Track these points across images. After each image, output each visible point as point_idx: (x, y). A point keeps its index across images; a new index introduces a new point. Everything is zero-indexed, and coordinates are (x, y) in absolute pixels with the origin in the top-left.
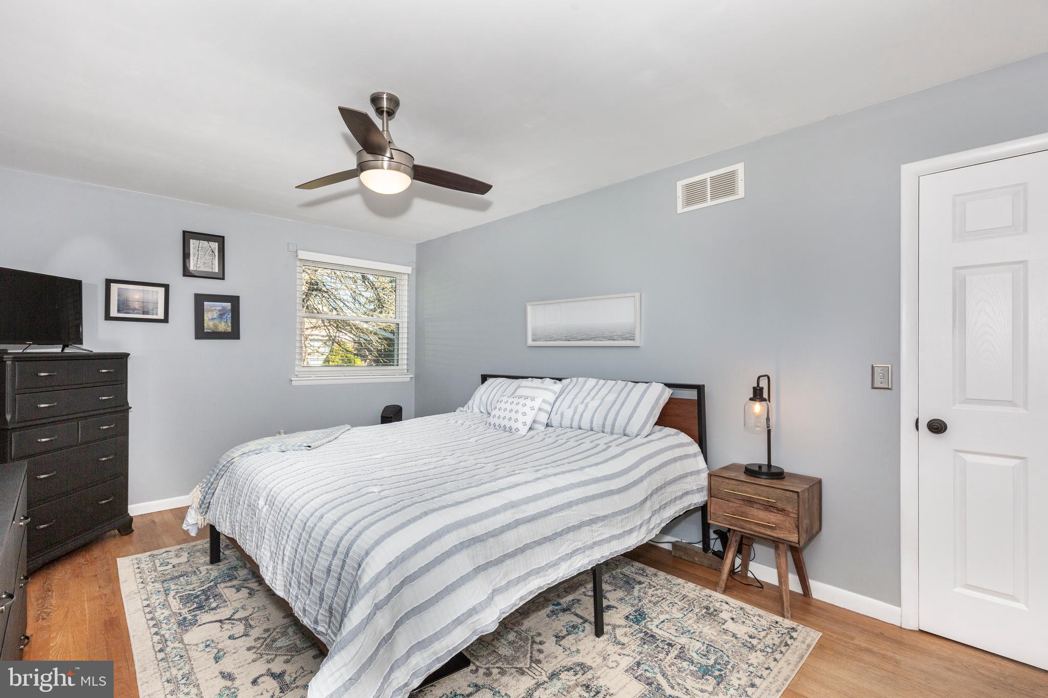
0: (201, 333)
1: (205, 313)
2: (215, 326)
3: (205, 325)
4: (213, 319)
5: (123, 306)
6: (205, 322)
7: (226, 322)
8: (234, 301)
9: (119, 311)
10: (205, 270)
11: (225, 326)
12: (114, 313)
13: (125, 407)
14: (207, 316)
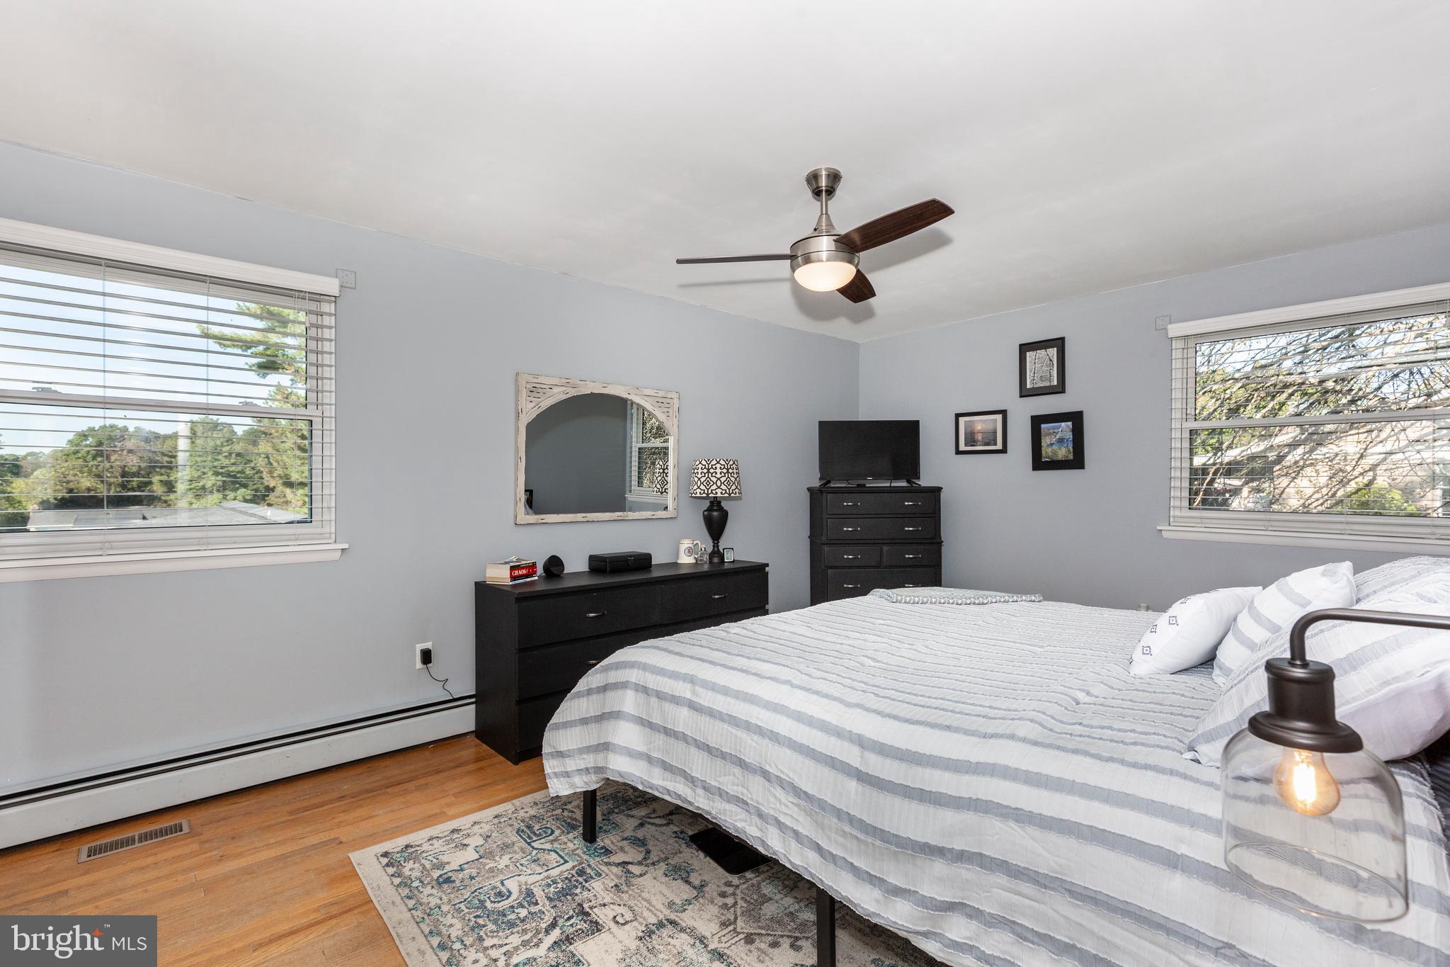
0: (1040, 463)
1: (1042, 437)
2: (1055, 453)
3: (1043, 453)
4: (1052, 444)
5: (971, 440)
6: (1043, 449)
7: (1067, 447)
8: (1076, 418)
9: (966, 445)
10: (1042, 385)
11: (1063, 452)
12: (962, 447)
13: (938, 541)
14: (1045, 441)
